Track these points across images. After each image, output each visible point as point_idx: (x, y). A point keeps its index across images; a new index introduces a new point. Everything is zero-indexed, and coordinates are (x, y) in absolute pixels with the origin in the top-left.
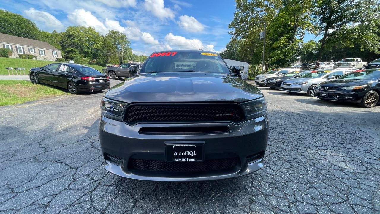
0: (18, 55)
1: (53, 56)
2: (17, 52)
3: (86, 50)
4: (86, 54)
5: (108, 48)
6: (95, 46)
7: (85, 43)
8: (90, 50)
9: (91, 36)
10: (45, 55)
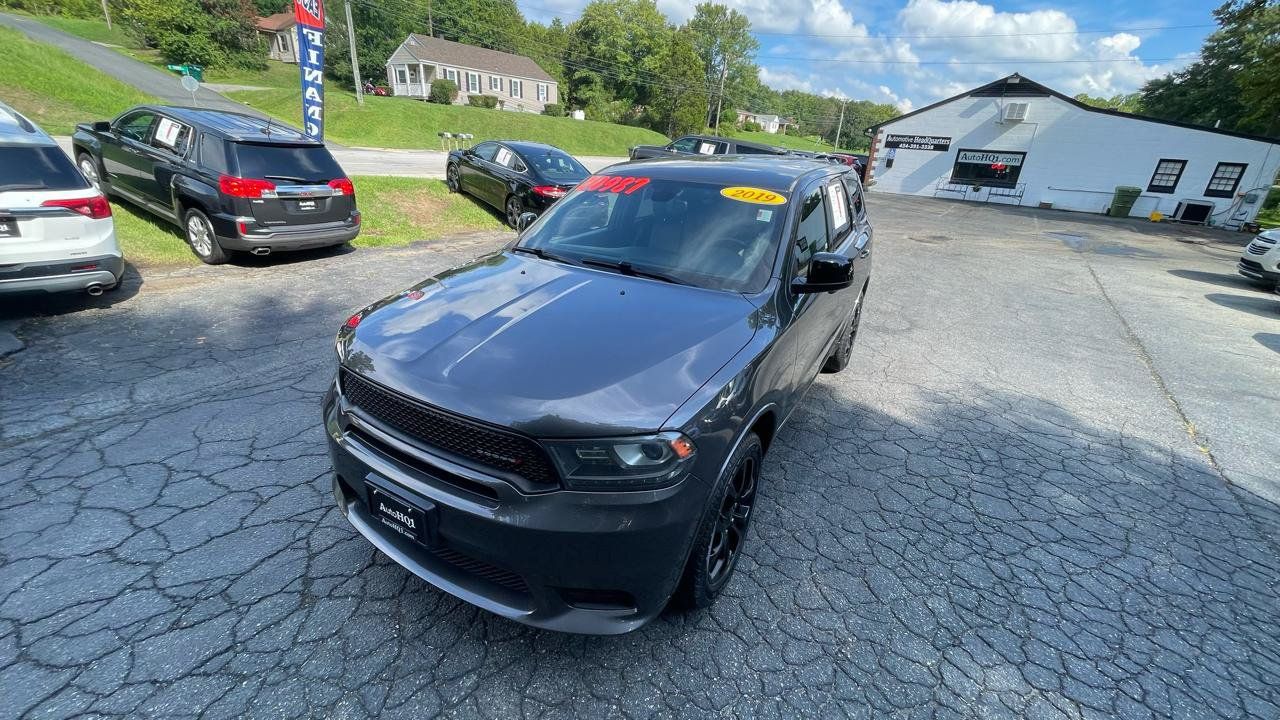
0: (469, 97)
1: (538, 99)
2: (468, 90)
3: (622, 77)
4: (619, 89)
5: (683, 68)
6: (649, 62)
7: (623, 53)
8: (633, 77)
9: (641, 30)
10: (521, 97)
